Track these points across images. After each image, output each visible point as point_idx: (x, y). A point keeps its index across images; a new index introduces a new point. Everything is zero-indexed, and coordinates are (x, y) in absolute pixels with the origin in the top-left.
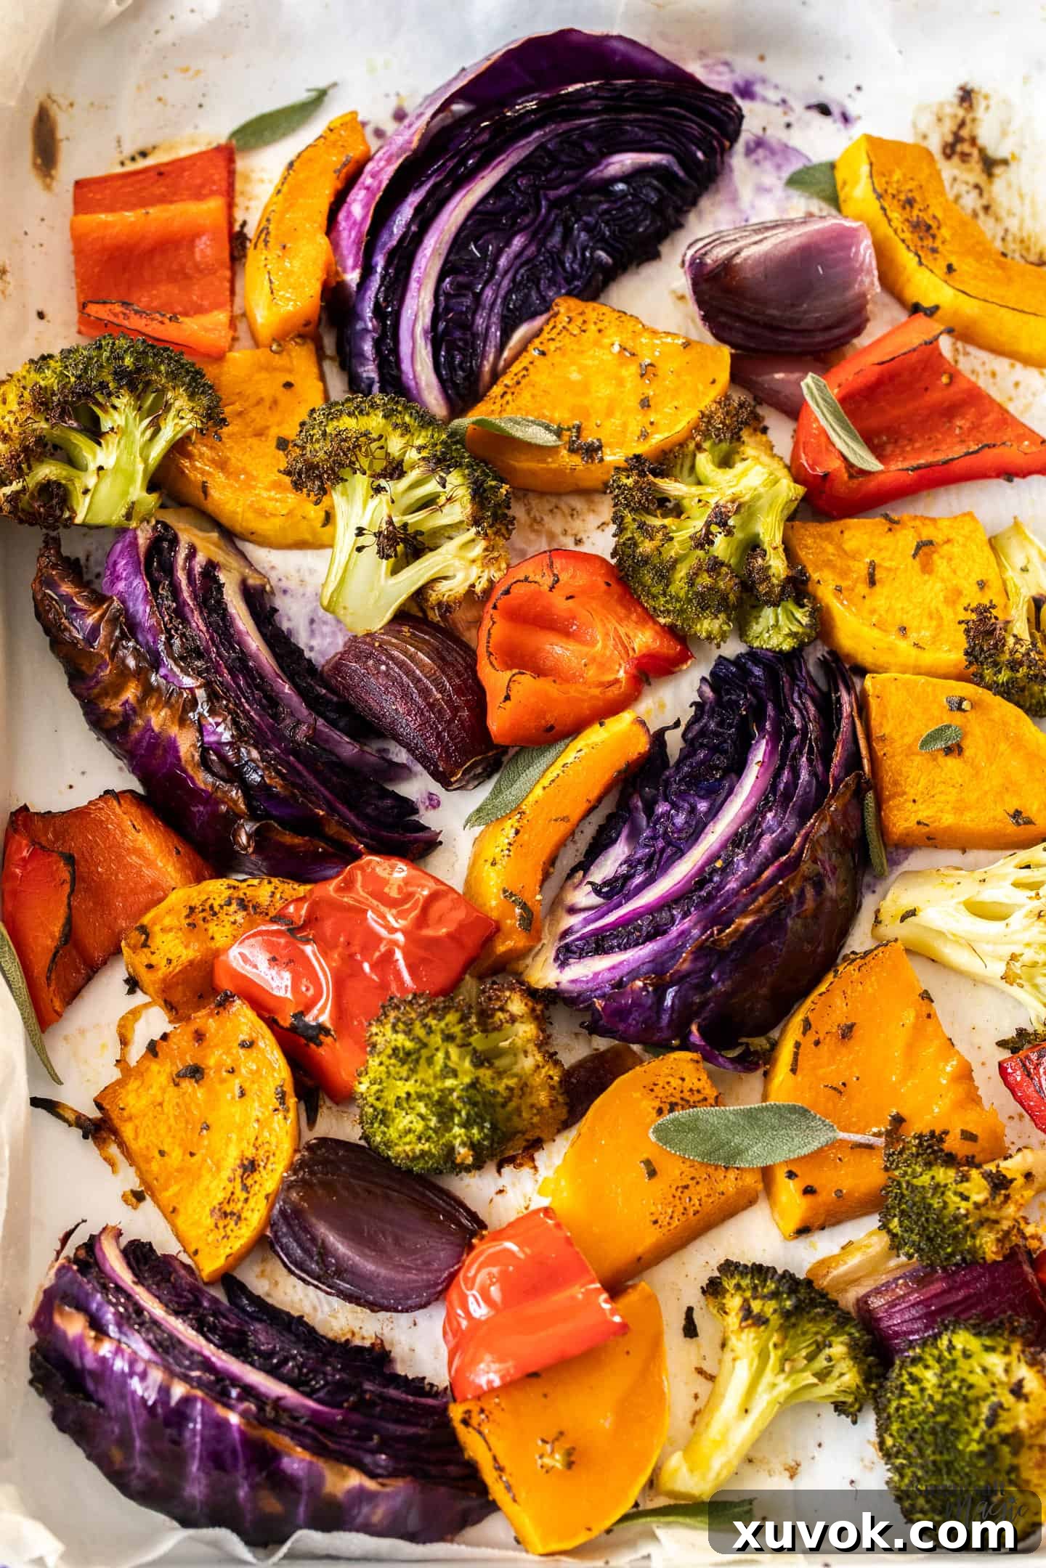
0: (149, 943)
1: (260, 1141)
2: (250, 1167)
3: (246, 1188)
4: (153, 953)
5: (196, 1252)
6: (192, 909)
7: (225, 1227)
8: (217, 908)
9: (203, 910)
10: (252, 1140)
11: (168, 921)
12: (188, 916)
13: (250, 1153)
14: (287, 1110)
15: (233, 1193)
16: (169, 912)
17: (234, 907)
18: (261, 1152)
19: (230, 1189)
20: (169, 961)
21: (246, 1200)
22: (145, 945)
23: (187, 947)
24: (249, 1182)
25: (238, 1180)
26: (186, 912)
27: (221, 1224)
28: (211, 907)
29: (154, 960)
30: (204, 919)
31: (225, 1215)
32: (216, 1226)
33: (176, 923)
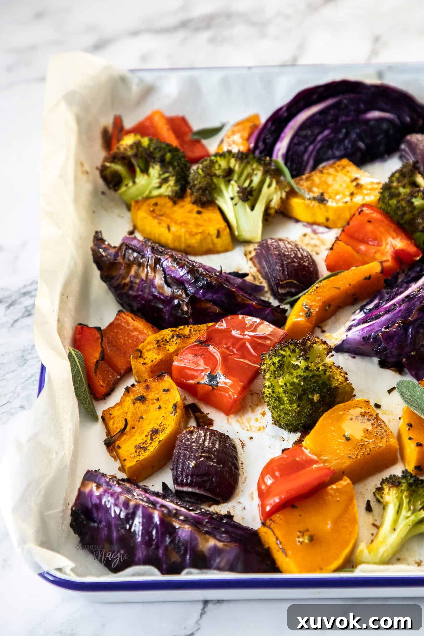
0: (142, 356)
1: (162, 424)
2: (155, 432)
3: (152, 439)
4: (145, 359)
5: (125, 460)
6: (158, 341)
7: (139, 452)
8: (168, 340)
9: (163, 341)
10: (159, 423)
11: (148, 347)
12: (156, 344)
13: (157, 427)
14: (176, 412)
15: (146, 441)
16: (149, 343)
17: (175, 338)
18: (162, 427)
19: (145, 439)
20: (152, 361)
21: (151, 443)
22: (140, 357)
23: (158, 355)
24: (154, 437)
25: (150, 436)
26: (155, 342)
27: (138, 451)
28: (166, 340)
29: (145, 361)
30: (164, 344)
31: (141, 448)
32: (136, 452)
33: (152, 347)
